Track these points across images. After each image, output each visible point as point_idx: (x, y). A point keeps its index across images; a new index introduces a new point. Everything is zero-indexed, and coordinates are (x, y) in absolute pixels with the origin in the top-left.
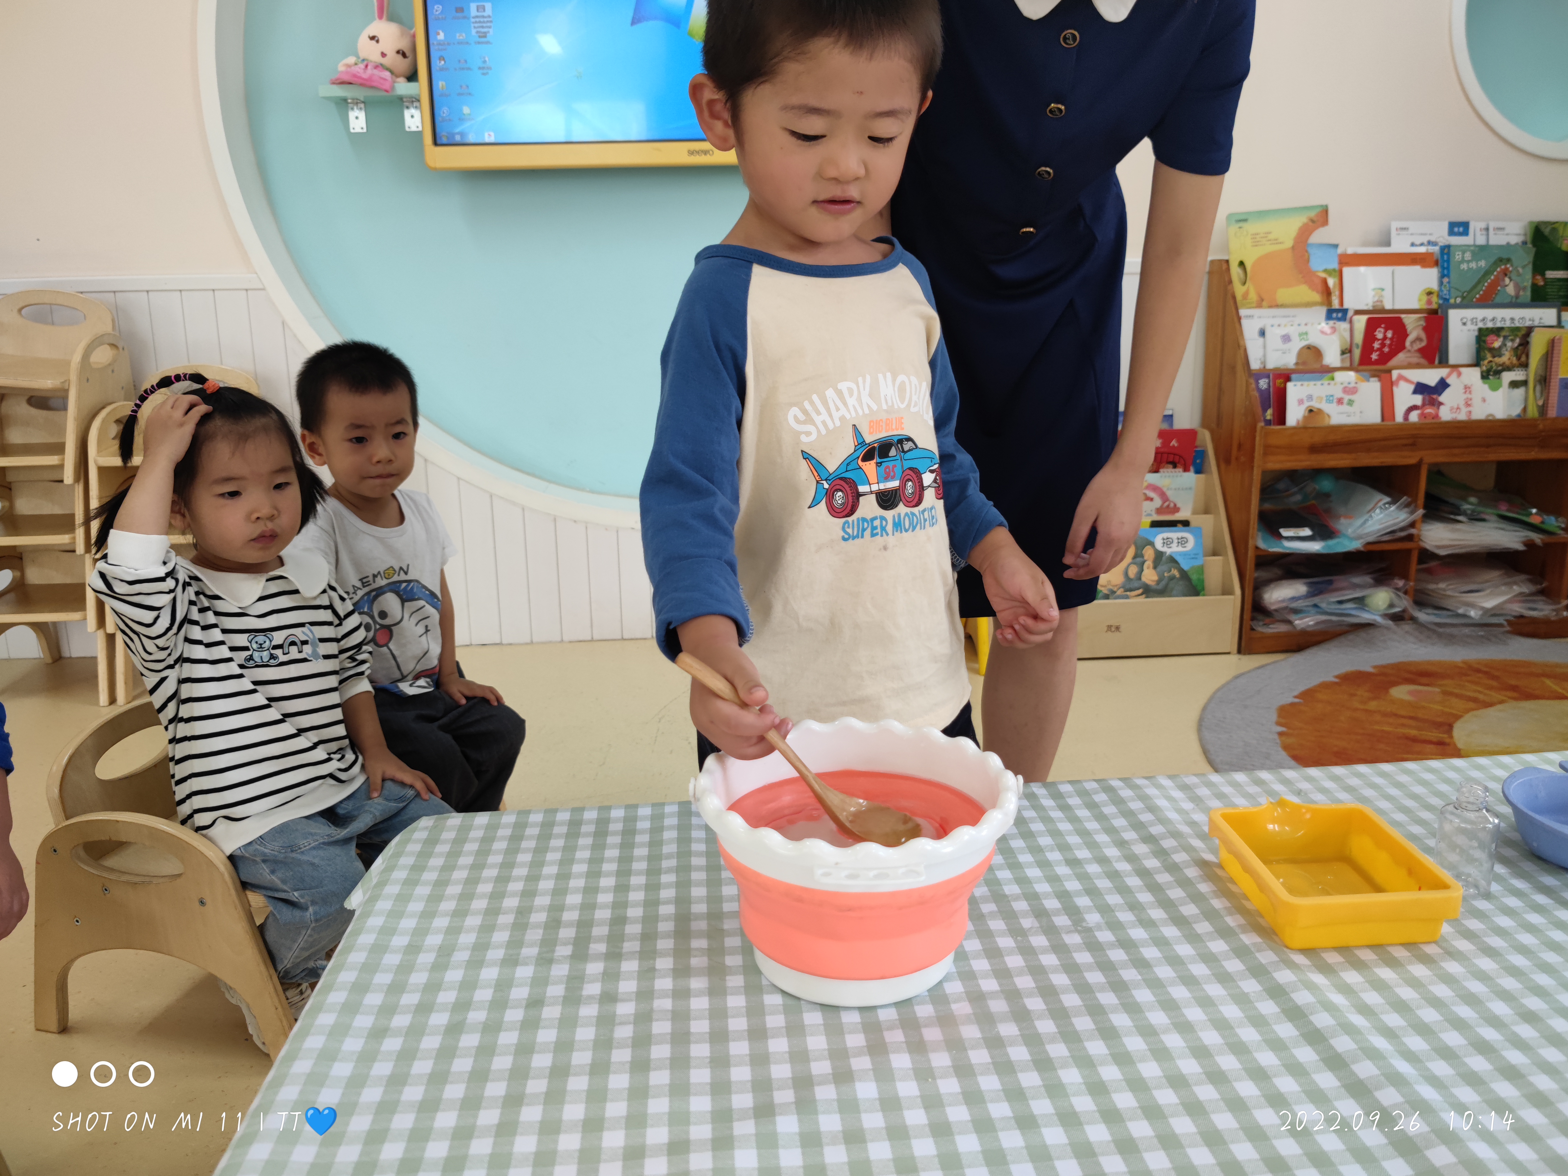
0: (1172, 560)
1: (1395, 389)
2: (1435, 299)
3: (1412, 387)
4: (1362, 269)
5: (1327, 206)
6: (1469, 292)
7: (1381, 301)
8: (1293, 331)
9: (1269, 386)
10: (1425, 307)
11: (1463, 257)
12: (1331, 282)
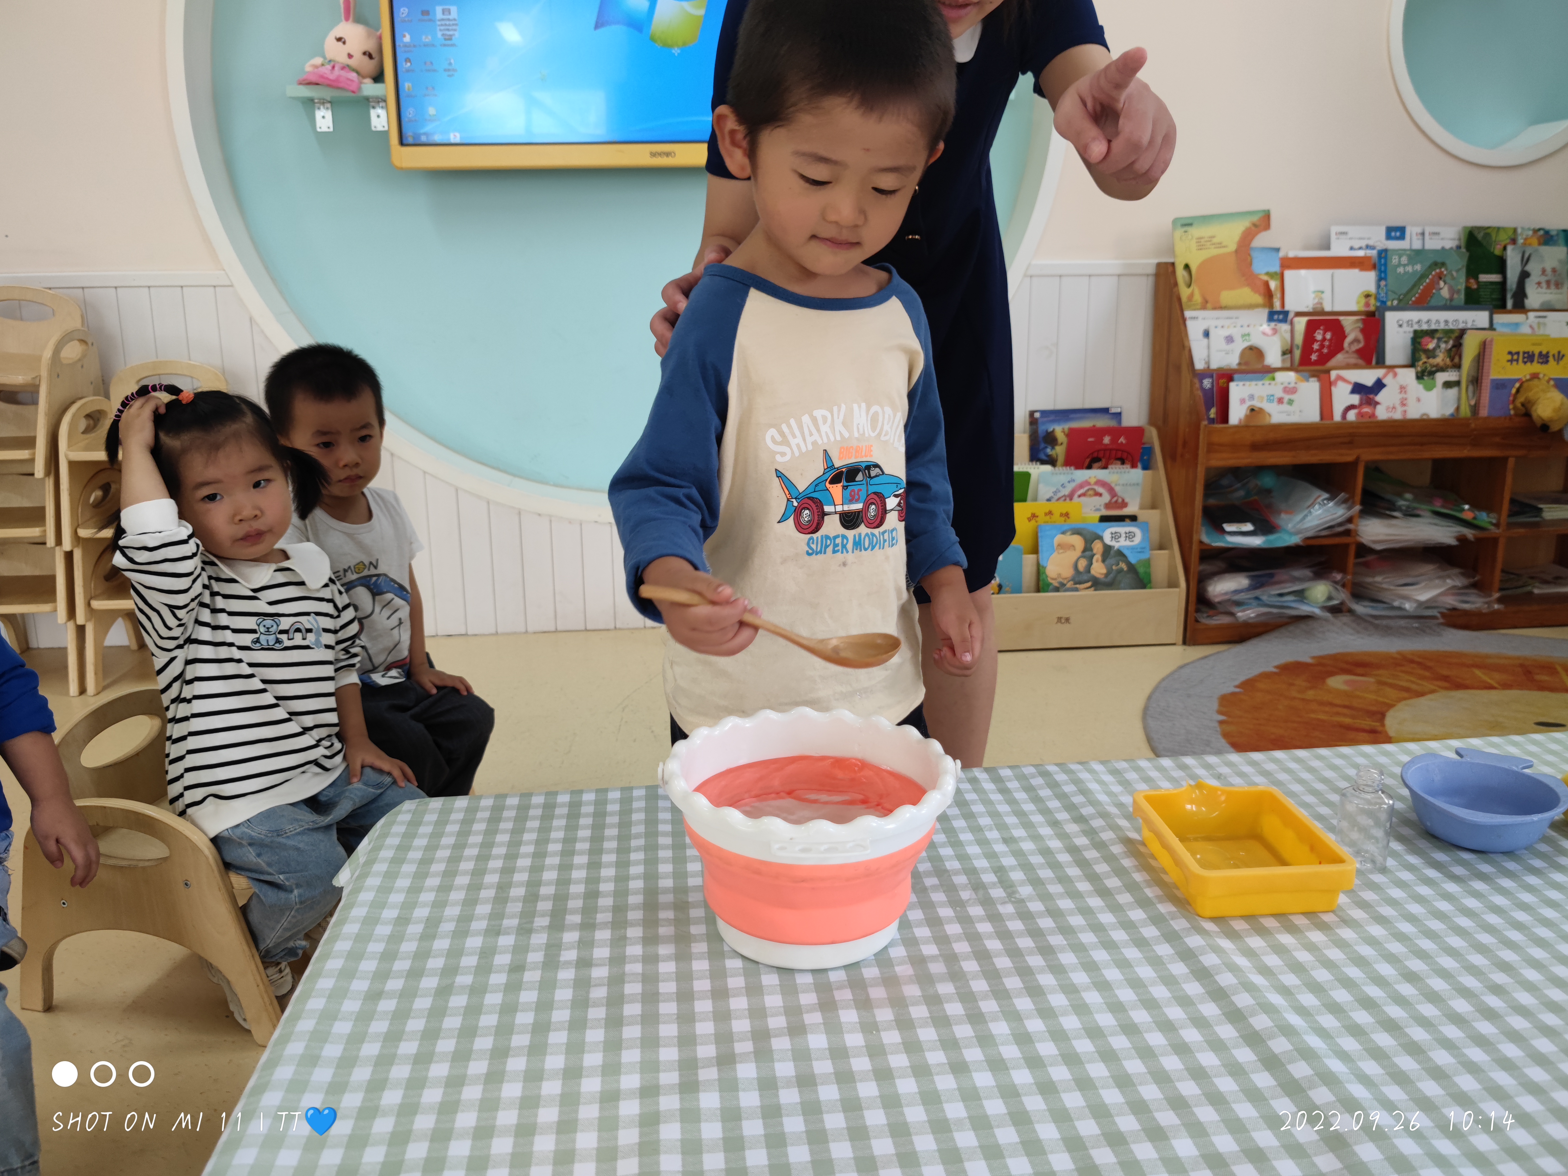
0: (1120, 554)
1: (1333, 389)
2: (1372, 301)
3: (1349, 387)
4: (1303, 272)
5: (1269, 211)
6: (1406, 295)
7: (1321, 304)
8: (1236, 332)
9: (1213, 386)
10: (1363, 309)
11: (1400, 261)
12: (1273, 285)
